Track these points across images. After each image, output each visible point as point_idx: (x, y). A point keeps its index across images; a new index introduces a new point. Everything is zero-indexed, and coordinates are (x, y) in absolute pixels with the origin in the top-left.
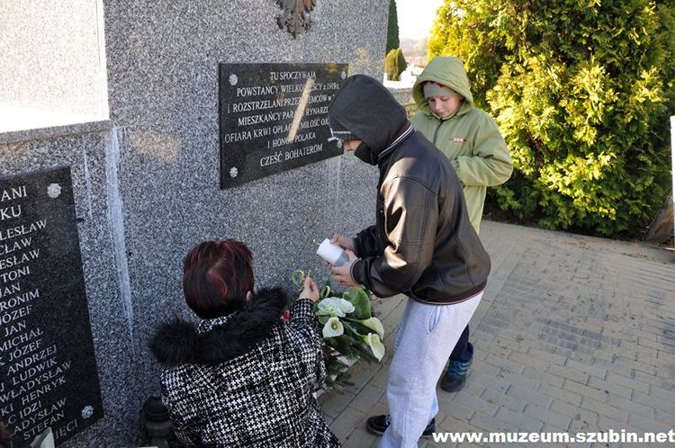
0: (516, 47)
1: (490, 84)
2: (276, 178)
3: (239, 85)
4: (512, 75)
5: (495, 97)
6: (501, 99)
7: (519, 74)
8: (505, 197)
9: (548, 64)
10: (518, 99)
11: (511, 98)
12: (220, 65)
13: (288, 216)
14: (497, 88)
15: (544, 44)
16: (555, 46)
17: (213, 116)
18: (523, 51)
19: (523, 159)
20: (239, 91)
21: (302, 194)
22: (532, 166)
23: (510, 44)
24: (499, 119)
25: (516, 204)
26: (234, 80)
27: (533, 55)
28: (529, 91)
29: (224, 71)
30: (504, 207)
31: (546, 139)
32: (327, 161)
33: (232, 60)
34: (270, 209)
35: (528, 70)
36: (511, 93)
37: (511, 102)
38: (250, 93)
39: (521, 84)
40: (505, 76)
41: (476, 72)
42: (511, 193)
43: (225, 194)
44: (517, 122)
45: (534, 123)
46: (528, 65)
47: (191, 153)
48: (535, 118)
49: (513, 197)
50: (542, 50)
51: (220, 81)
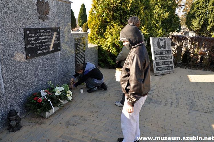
0: (110, 21)
2: (42, 57)
3: (30, 33)
4: (110, 28)
5: (106, 35)
6: (107, 35)
7: (111, 28)
8: (110, 62)
9: (119, 25)
10: (112, 35)
11: (110, 35)
12: (24, 29)
13: (45, 67)
14: (106, 32)
15: (117, 20)
16: (120, 20)
17: (23, 41)
18: (112, 22)
19: (114, 51)
20: (30, 35)
21: (49, 61)
22: (117, 53)
23: (108, 20)
24: (107, 40)
25: (114, 63)
26: (28, 32)
27: (114, 23)
28: (114, 33)
29: (25, 30)
30: (111, 64)
31: (120, 45)
32: (56, 53)
33: (27, 27)
34: (40, 65)
35: (114, 27)
36: (110, 33)
37: (110, 36)
38: (32, 35)
39: (112, 31)
40: (108, 29)
41: (100, 28)
42: (112, 60)
43: (28, 61)
44: (112, 41)
45: (116, 41)
46: (114, 26)
47: (18, 50)
48: (116, 39)
49: (113, 62)
50: (117, 22)
51: (24, 32)
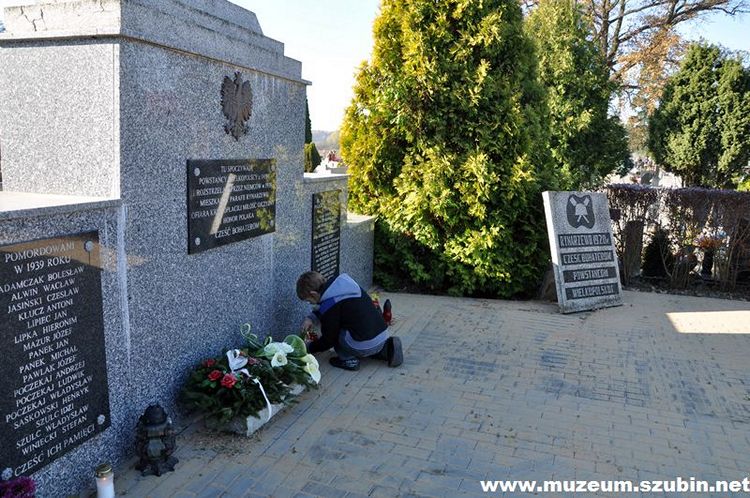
0: (415, 140)
1: (396, 172)
2: (226, 248)
3: (200, 176)
4: (414, 164)
5: (401, 184)
6: (406, 185)
7: (418, 163)
8: (416, 271)
9: (442, 153)
10: (420, 184)
11: (414, 184)
12: (188, 161)
13: (235, 280)
14: (401, 176)
15: (438, 137)
16: (447, 138)
17: (183, 198)
18: (420, 144)
19: (429, 236)
20: (201, 180)
21: (245, 262)
22: (437, 242)
23: (409, 138)
24: (406, 202)
25: (426, 276)
26: (197, 172)
27: (429, 146)
28: (428, 176)
29: (191, 165)
30: (416, 279)
31: (446, 217)
32: (263, 236)
33: (196, 157)
34: (222, 274)
35: (426, 160)
36: (414, 179)
37: (414, 187)
38: (207, 182)
39: (421, 171)
40: (408, 166)
41: (383, 162)
42: (422, 267)
43: (191, 258)
44: (420, 204)
45: (434, 203)
46: (426, 155)
47: (169, 225)
48: (434, 201)
49: (424, 270)
50: (436, 142)
51: (188, 172)
